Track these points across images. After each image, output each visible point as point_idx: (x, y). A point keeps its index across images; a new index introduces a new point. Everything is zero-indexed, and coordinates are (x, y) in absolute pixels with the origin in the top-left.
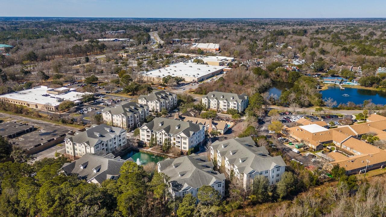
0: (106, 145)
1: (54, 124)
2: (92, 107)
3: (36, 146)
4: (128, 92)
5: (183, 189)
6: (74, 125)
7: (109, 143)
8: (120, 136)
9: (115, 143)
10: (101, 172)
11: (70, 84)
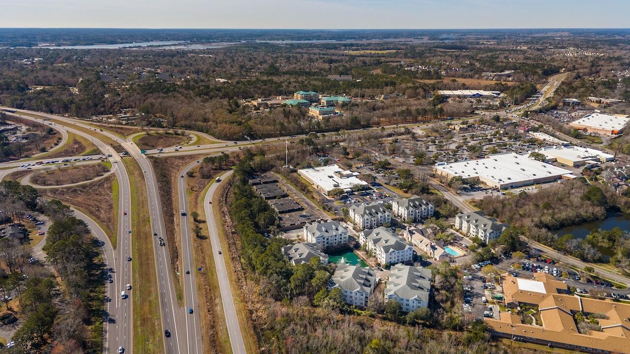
0: (327, 239)
1: (318, 208)
2: (357, 198)
3: (291, 225)
4: (402, 188)
5: (334, 286)
6: (329, 213)
7: (330, 238)
8: (341, 235)
9: (335, 239)
10: (301, 257)
11: (362, 165)
